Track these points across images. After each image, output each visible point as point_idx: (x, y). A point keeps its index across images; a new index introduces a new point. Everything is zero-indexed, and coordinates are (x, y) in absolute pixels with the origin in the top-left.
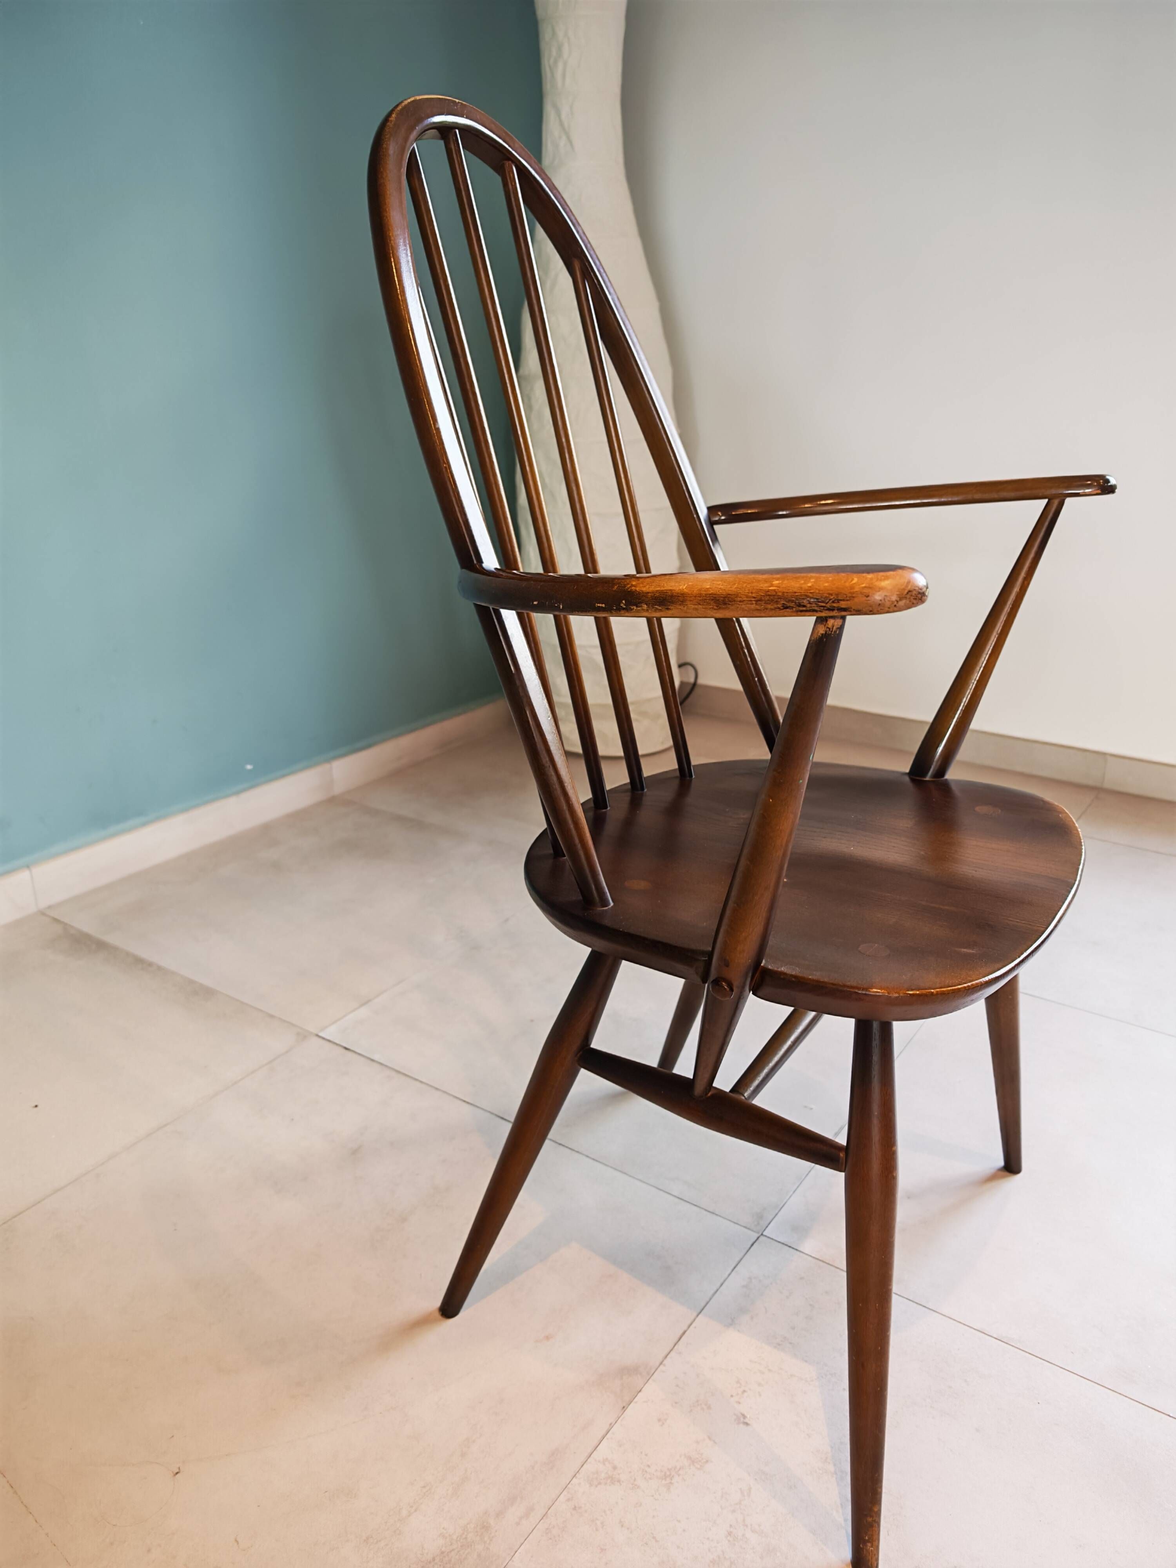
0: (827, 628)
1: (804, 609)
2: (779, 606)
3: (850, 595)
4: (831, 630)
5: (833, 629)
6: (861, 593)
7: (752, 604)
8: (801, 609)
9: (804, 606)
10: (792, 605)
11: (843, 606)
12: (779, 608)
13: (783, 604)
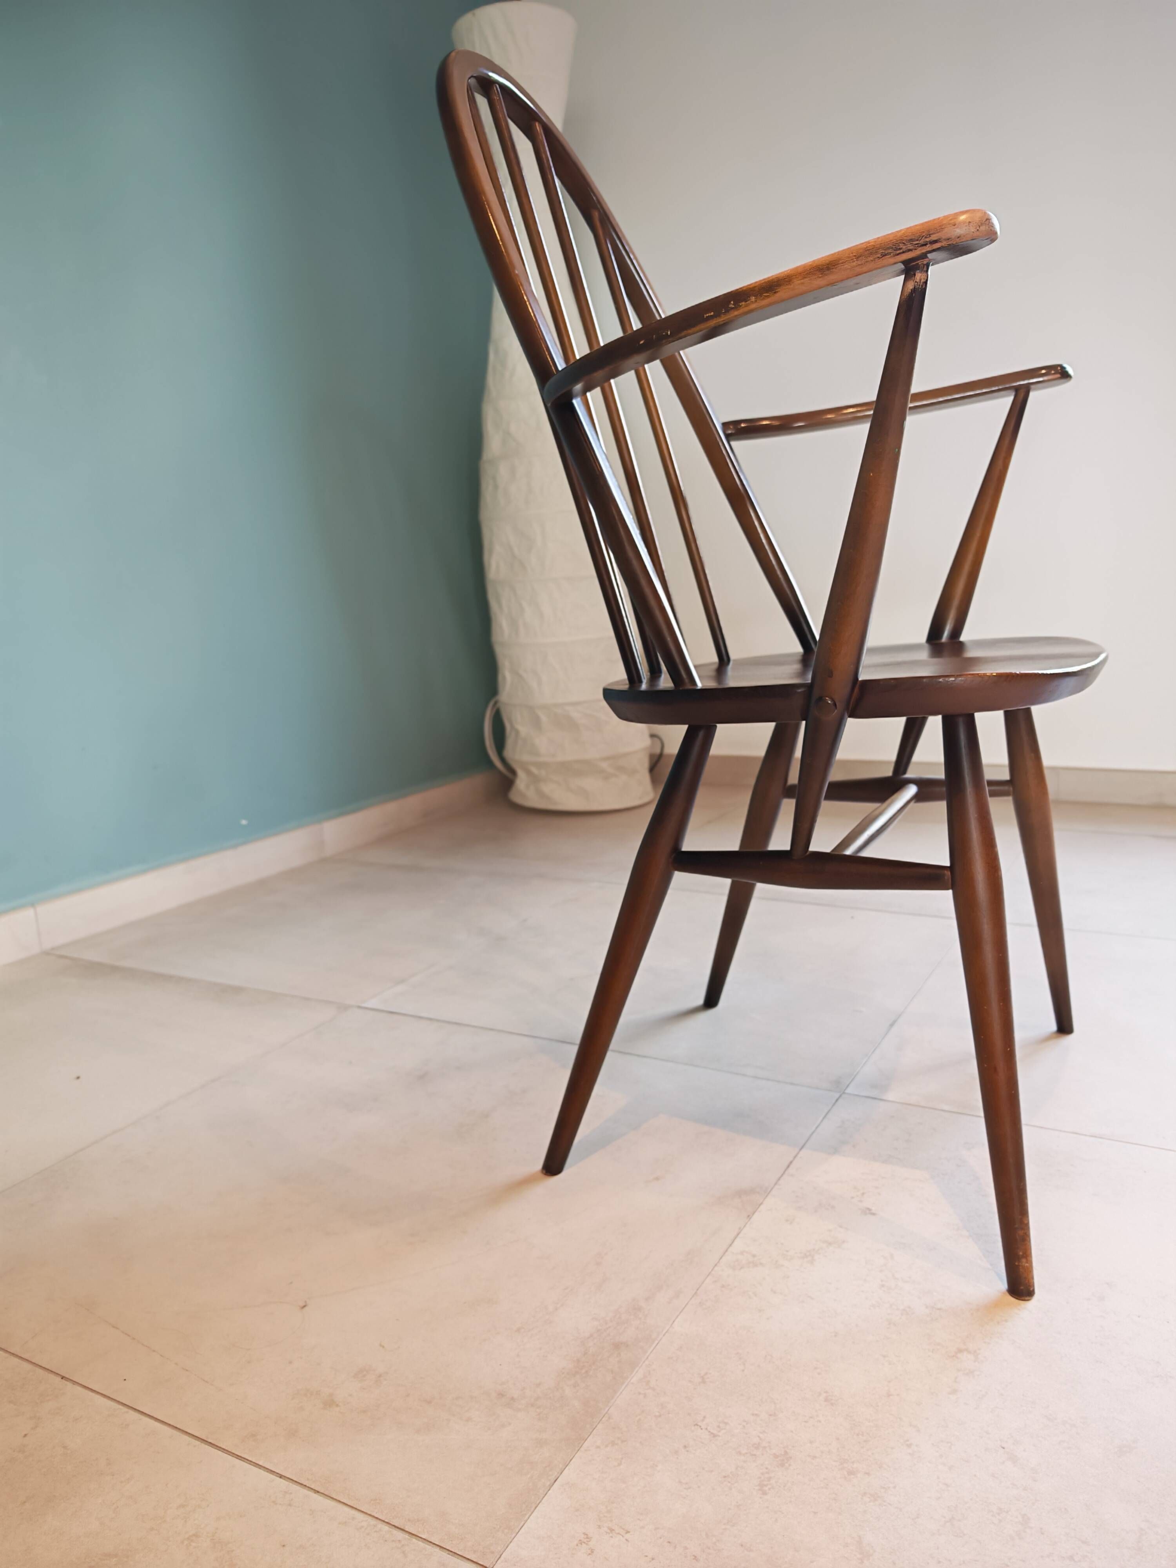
0: (916, 282)
1: (901, 251)
2: (879, 255)
3: (940, 228)
4: (919, 284)
5: (920, 283)
6: (949, 224)
7: (854, 261)
8: (898, 252)
9: (900, 249)
10: (890, 251)
11: (935, 239)
12: (878, 257)
13: (882, 252)
